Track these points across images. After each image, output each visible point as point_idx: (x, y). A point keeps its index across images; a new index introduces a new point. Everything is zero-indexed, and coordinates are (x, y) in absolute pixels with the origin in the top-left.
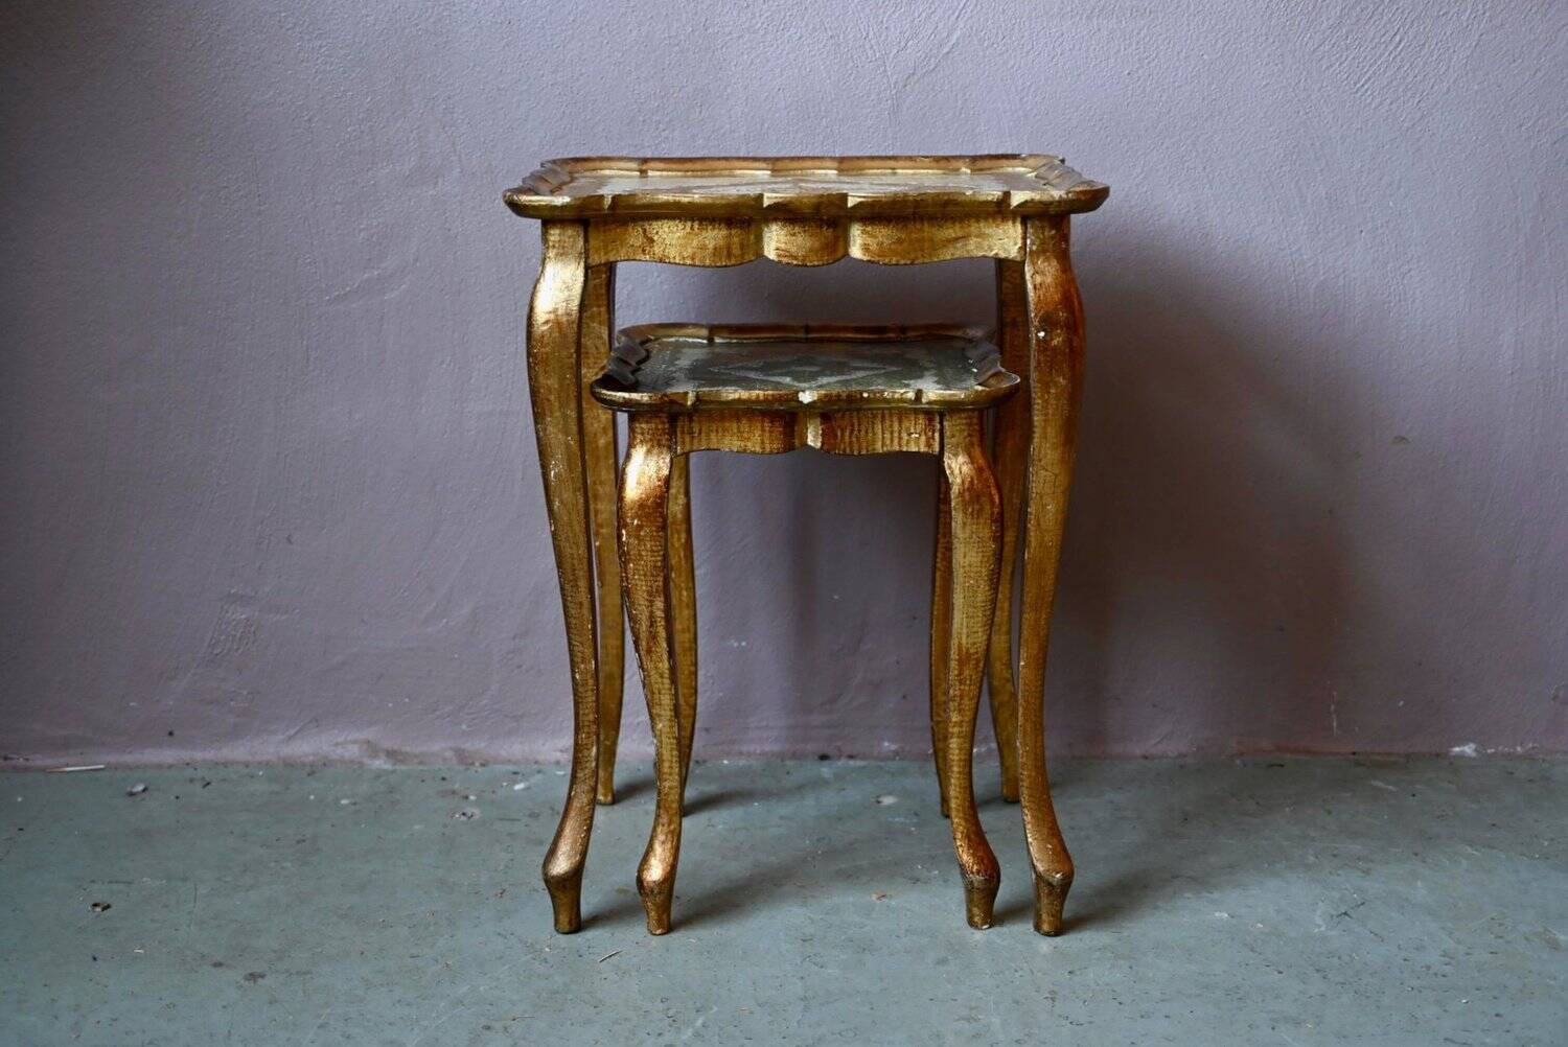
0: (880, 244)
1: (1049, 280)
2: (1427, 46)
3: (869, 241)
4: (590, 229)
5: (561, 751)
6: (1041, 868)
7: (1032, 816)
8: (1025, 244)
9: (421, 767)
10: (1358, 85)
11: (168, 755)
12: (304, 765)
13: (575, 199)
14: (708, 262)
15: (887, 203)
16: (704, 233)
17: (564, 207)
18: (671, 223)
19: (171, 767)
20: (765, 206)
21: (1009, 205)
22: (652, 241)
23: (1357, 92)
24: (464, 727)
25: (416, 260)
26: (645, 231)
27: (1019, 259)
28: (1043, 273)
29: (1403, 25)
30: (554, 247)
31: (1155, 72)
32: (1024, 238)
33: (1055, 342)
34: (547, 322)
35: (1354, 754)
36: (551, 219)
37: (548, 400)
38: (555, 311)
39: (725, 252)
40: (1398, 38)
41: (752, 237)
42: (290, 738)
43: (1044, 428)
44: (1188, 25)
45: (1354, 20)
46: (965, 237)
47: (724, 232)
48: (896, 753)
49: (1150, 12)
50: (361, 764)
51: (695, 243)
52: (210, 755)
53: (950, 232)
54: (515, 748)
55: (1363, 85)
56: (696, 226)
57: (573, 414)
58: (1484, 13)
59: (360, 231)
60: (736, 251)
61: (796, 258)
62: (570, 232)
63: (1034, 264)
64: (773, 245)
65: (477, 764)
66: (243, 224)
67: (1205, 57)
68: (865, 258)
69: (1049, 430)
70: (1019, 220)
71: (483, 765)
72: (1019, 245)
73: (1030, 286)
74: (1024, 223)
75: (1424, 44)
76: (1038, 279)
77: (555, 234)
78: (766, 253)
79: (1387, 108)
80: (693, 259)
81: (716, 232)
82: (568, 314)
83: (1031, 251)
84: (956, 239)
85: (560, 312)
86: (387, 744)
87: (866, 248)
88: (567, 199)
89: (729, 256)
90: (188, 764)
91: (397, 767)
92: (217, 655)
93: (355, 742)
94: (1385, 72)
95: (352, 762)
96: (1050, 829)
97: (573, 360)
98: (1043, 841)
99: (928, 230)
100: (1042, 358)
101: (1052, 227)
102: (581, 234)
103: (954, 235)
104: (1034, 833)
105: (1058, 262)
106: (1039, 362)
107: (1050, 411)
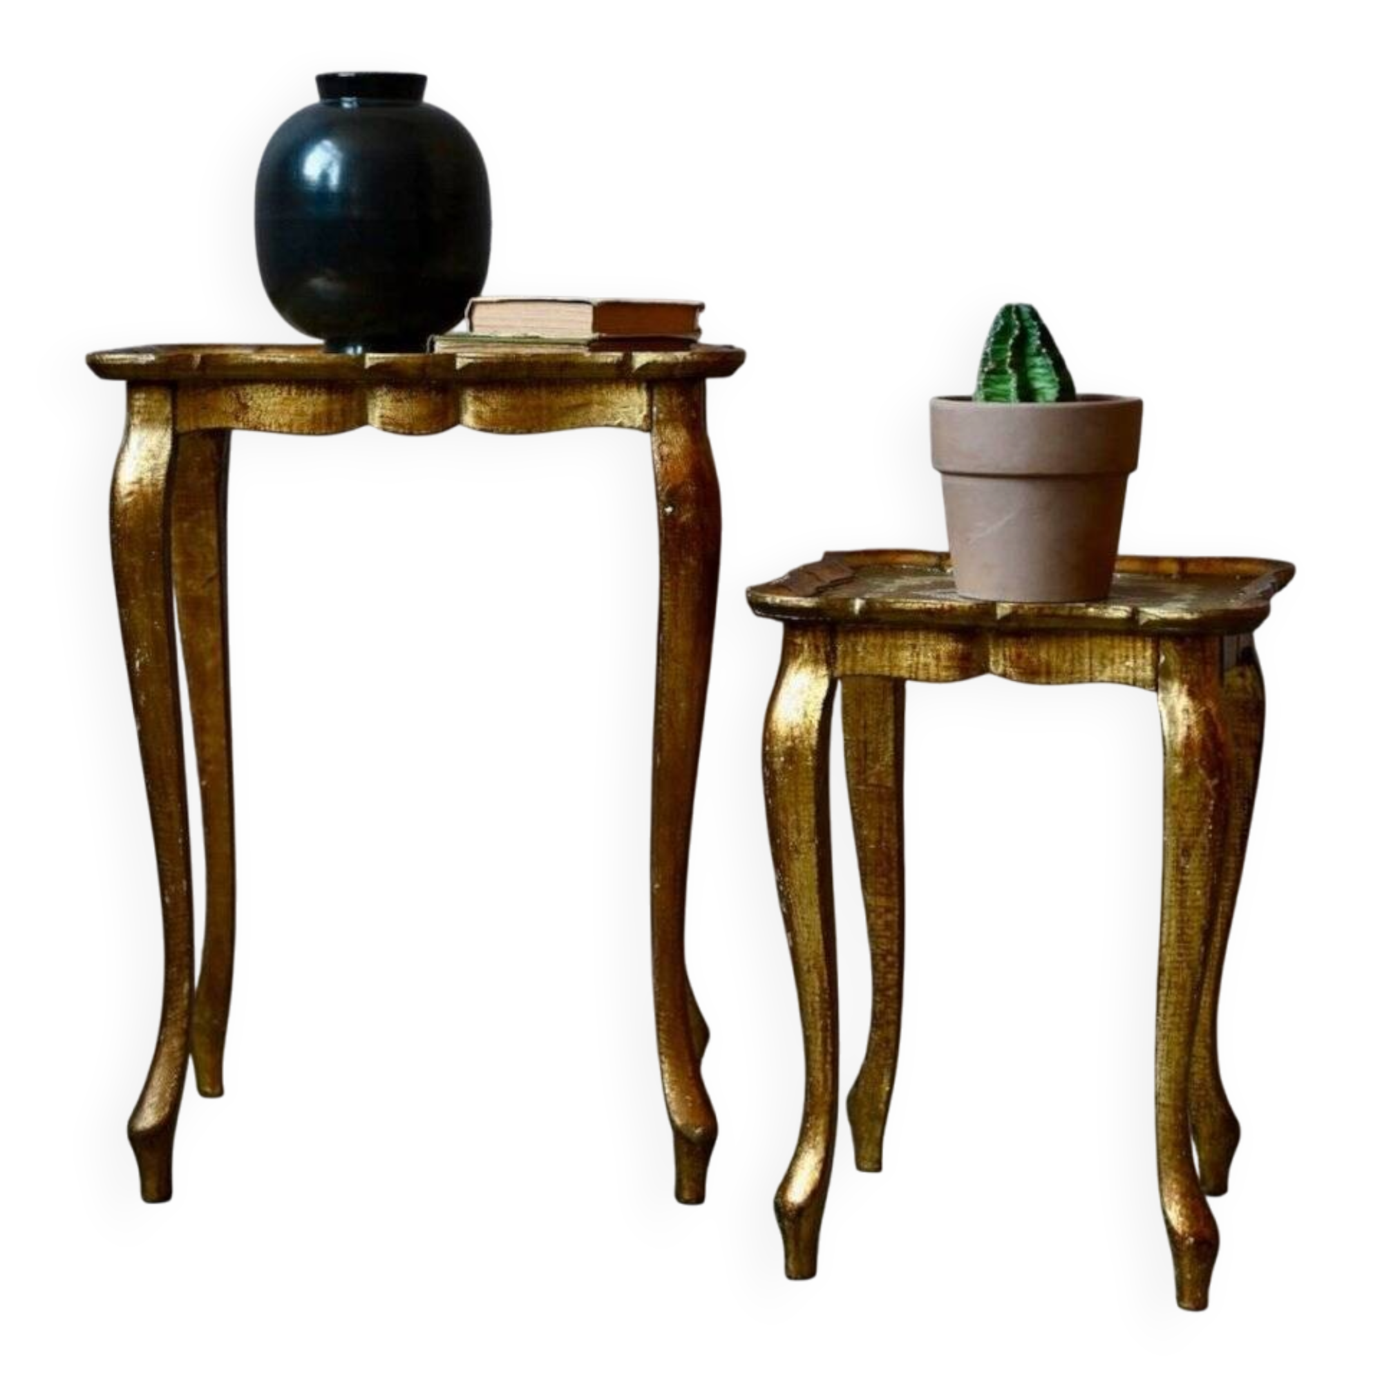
0: (494, 411)
1: (677, 451)
3: (485, 410)
4: (179, 394)
6: (678, 1122)
7: (671, 1064)
8: (651, 411)
13: (160, 358)
14: (305, 430)
15: (497, 364)
16: (303, 399)
17: (149, 366)
18: (267, 388)
20: (368, 367)
21: (631, 368)
22: (245, 406)
26: (238, 397)
27: (645, 427)
28: (670, 444)
30: (139, 412)
32: (650, 405)
33: (683, 519)
34: (130, 494)
36: (136, 379)
37: (133, 579)
38: (140, 481)
39: (324, 419)
41: (354, 404)
43: (675, 614)
46: (587, 404)
47: (324, 397)
51: (292, 410)
53: (575, 398)
56: (294, 392)
57: (158, 595)
60: (337, 418)
61: (402, 426)
62: (156, 396)
63: (660, 434)
64: (377, 412)
68: (479, 429)
69: (680, 616)
70: (644, 385)
72: (645, 412)
73: (656, 457)
74: (650, 390)
76: (666, 450)
77: (140, 399)
78: (370, 423)
80: (290, 426)
81: (315, 396)
82: (154, 485)
83: (658, 419)
84: (578, 407)
85: (145, 482)
87: (478, 416)
88: (152, 358)
89: (330, 424)
96: (690, 1079)
97: (159, 535)
98: (682, 1092)
99: (545, 397)
100: (669, 536)
101: (680, 394)
102: (169, 399)
103: (573, 402)
104: (674, 1083)
105: (688, 432)
106: (666, 541)
107: (680, 596)
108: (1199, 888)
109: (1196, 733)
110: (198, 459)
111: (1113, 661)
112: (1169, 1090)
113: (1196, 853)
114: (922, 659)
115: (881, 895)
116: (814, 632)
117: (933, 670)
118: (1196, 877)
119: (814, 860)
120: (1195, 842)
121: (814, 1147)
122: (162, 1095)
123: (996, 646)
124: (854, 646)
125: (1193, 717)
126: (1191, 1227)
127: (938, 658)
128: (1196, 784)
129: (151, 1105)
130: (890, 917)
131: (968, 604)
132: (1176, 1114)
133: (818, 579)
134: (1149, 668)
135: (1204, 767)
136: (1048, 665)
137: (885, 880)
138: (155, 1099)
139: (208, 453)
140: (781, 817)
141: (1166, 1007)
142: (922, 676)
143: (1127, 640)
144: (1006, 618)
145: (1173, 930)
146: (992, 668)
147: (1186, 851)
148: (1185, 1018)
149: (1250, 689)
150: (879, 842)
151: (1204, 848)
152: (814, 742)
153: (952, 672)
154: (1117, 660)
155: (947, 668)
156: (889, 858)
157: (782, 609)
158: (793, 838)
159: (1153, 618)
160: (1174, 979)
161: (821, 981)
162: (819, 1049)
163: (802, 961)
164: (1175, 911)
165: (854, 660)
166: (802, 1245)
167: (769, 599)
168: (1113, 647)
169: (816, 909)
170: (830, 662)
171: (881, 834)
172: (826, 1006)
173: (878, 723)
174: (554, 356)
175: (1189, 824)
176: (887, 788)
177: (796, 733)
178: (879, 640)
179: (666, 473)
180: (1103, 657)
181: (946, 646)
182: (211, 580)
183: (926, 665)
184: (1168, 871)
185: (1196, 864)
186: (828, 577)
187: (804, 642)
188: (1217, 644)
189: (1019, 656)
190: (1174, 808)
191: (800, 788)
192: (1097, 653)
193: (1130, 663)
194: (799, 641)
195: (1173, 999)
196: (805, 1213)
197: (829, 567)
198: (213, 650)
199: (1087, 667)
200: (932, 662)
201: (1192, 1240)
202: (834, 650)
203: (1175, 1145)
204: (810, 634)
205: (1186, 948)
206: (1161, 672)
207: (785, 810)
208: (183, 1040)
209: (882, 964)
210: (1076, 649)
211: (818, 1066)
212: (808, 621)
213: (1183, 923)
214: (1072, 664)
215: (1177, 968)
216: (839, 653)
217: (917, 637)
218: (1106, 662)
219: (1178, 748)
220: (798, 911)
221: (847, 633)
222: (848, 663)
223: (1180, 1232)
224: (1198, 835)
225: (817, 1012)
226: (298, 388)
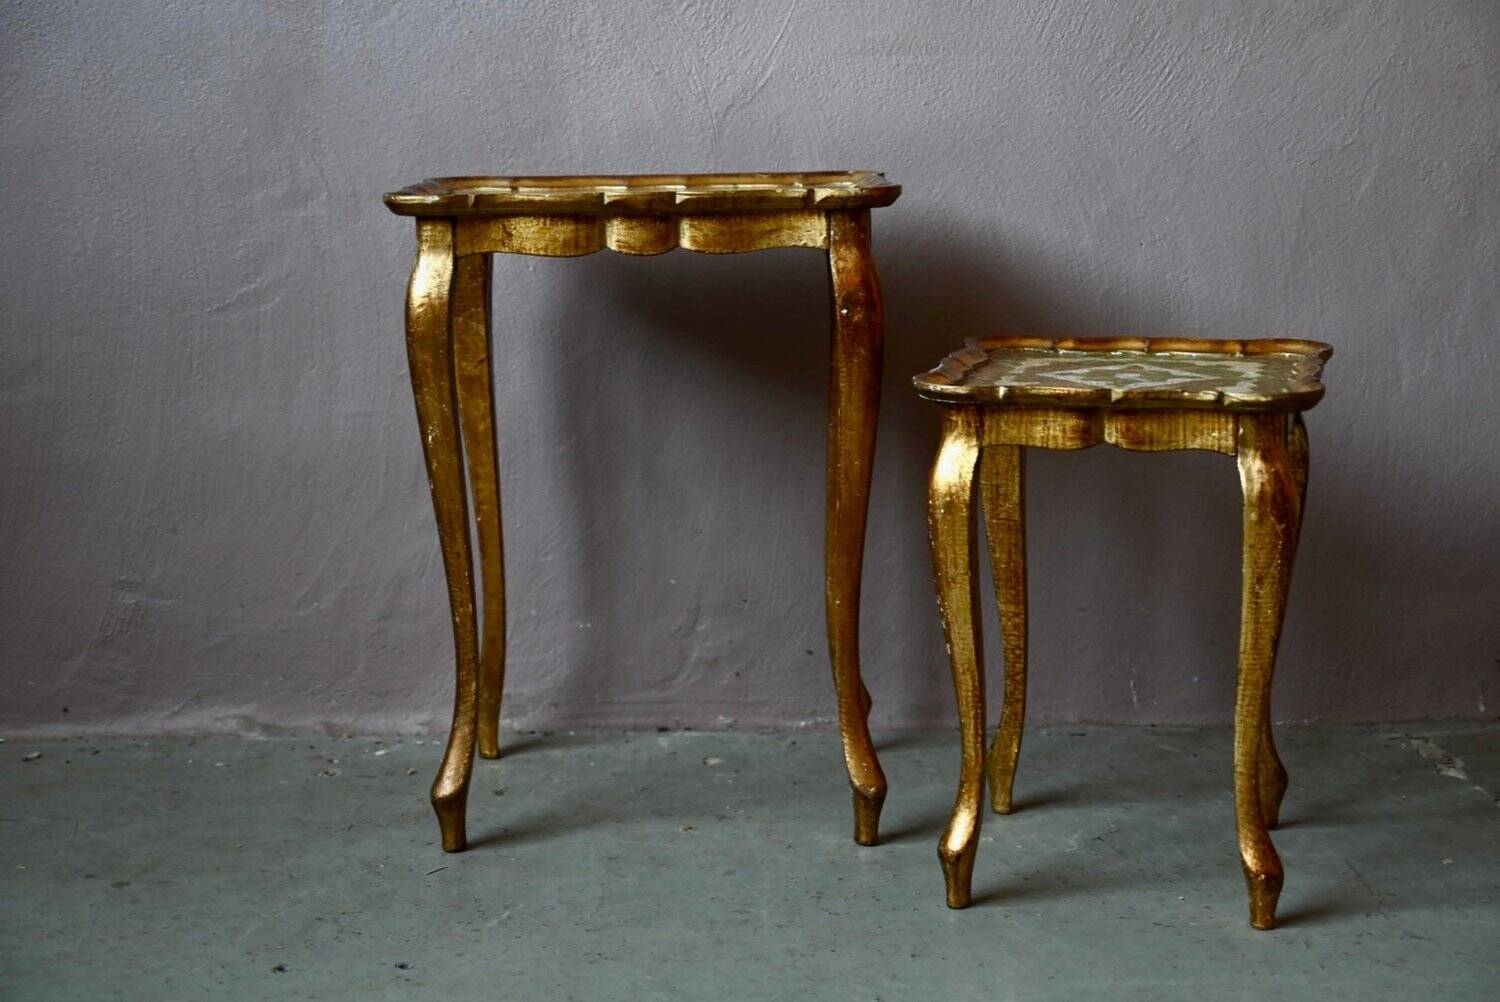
0: (706, 236)
1: (850, 265)
2: (1194, 77)
3: (697, 234)
4: (457, 225)
5: (422, 725)
6: (857, 783)
7: (850, 739)
8: (829, 234)
9: (293, 739)
10: (1133, 113)
11: (61, 730)
12: (186, 737)
13: (444, 199)
14: (558, 253)
15: (709, 199)
16: (555, 228)
17: (434, 205)
18: (527, 219)
19: (65, 740)
20: (606, 202)
21: (813, 200)
22: (510, 235)
23: (1131, 119)
24: (334, 703)
25: (288, 275)
26: (504, 227)
27: (824, 248)
28: (844, 260)
29: (1172, 58)
30: (427, 240)
31: (950, 102)
32: (828, 230)
33: (856, 318)
34: (422, 305)
35: (1153, 726)
36: (423, 215)
37: (425, 372)
38: (429, 295)
39: (573, 244)
40: (1167, 70)
41: (596, 231)
42: (175, 713)
43: (849, 393)
44: (978, 60)
45: (1127, 54)
46: (779, 230)
47: (572, 227)
48: (730, 726)
49: (944, 50)
50: (238, 736)
51: (547, 236)
52: (101, 729)
53: (768, 225)
54: (379, 722)
55: (1138, 113)
56: (548, 222)
57: (445, 384)
58: (1244, 48)
59: (237, 250)
60: (582, 242)
61: (633, 248)
62: (440, 228)
63: (837, 251)
64: (615, 238)
65: (345, 736)
66: (133, 243)
67: (994, 88)
68: (693, 248)
69: (854, 394)
70: (823, 214)
71: (349, 737)
72: (825, 235)
73: (834, 270)
74: (828, 218)
75: (1190, 76)
76: (841, 264)
77: (428, 230)
78: (609, 245)
79: (1160, 133)
80: (546, 250)
81: (565, 227)
82: (440, 298)
83: (835, 240)
84: (771, 232)
85: (433, 296)
86: (263, 718)
87: (694, 240)
88: (436, 198)
89: (577, 246)
90: (80, 738)
91: (272, 739)
92: (108, 637)
93: (235, 717)
94: (1157, 100)
95: (230, 734)
96: (866, 749)
97: (445, 338)
98: (859, 760)
99: (746, 224)
100: (845, 332)
101: (852, 220)
102: (450, 229)
103: (768, 228)
104: (851, 753)
105: (858, 250)
106: (843, 336)
107: (854, 378)
108: (1270, 608)
109: (1268, 488)
110: (469, 268)
111: (1202, 433)
112: (1245, 762)
113: (1267, 581)
114: (1051, 432)
115: (1010, 603)
116: (966, 413)
117: (1060, 441)
118: (1269, 600)
119: (968, 588)
120: (1267, 573)
121: (969, 807)
122: (457, 769)
123: (1110, 421)
124: (998, 422)
125: (1266, 476)
126: (1262, 866)
127: (1064, 431)
128: (1268, 529)
129: (449, 778)
130: (1017, 620)
131: (1089, 390)
132: (1250, 782)
133: (965, 365)
134: (1230, 438)
135: (1273, 514)
136: (1151, 435)
137: (1013, 592)
138: (452, 772)
139: (477, 263)
140: (942, 556)
141: (1243, 700)
142: (1052, 445)
143: (1213, 417)
144: (1119, 401)
145: (1249, 640)
146: (1107, 438)
147: (1260, 580)
148: (1257, 708)
149: (1297, 442)
150: (1008, 563)
151: (1274, 578)
152: (967, 498)
153: (1075, 443)
154: (1206, 432)
155: (1072, 439)
156: (1016, 575)
157: (942, 395)
158: (951, 572)
159: (1235, 400)
160: (1250, 677)
161: (973, 681)
162: (972, 732)
163: (958, 666)
164: (1251, 626)
165: (998, 434)
166: (960, 882)
167: (931, 387)
168: (1202, 422)
169: (970, 626)
170: (979, 435)
171: (1010, 557)
172: (977, 699)
173: (1007, 472)
174: (753, 192)
175: (1263, 559)
176: (1014, 521)
177: (954, 490)
178: (1017, 418)
179: (842, 283)
180: (1195, 429)
181: (1072, 422)
182: (481, 362)
183: (1055, 437)
184: (1246, 596)
185: (1268, 590)
186: (971, 362)
187: (958, 419)
188: (1283, 418)
189: (1128, 429)
190: (1251, 546)
191: (957, 533)
192: (1190, 425)
193: (1216, 434)
194: (954, 418)
195: (1248, 693)
196: (963, 859)
197: (970, 353)
198: (483, 416)
199: (1181, 438)
200: (1059, 434)
201: (1263, 876)
202: (982, 425)
203: (1250, 803)
204: (963, 414)
205: (1258, 654)
206: (1240, 443)
207: (945, 550)
208: (472, 726)
209: (1012, 656)
210: (1172, 422)
211: (972, 744)
212: (961, 404)
213: (1257, 635)
214: (1170, 435)
215: (1252, 669)
216: (986, 428)
217: (1047, 415)
218: (1197, 434)
219: (1254, 501)
220: (955, 628)
221: (993, 412)
222: (993, 436)
223: (1254, 870)
224: (1269, 567)
225: (970, 705)
226: (552, 220)
